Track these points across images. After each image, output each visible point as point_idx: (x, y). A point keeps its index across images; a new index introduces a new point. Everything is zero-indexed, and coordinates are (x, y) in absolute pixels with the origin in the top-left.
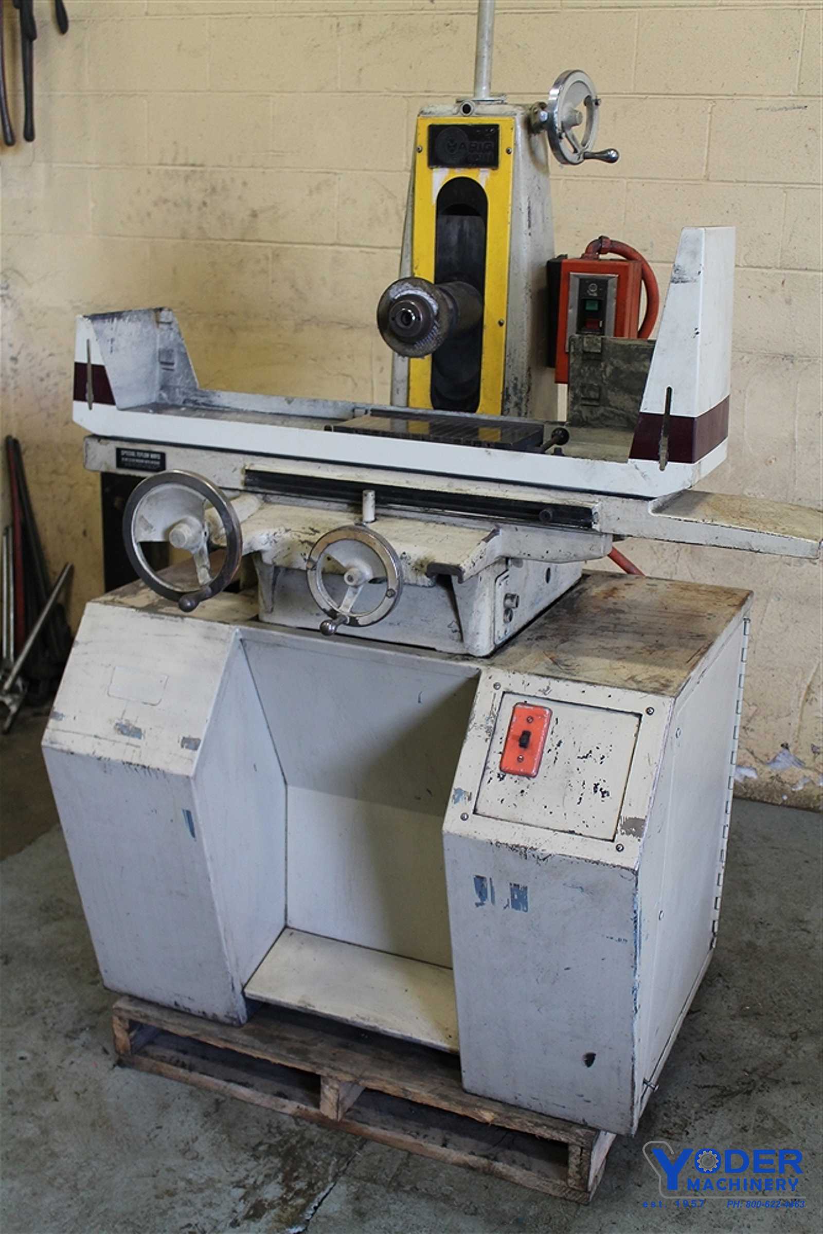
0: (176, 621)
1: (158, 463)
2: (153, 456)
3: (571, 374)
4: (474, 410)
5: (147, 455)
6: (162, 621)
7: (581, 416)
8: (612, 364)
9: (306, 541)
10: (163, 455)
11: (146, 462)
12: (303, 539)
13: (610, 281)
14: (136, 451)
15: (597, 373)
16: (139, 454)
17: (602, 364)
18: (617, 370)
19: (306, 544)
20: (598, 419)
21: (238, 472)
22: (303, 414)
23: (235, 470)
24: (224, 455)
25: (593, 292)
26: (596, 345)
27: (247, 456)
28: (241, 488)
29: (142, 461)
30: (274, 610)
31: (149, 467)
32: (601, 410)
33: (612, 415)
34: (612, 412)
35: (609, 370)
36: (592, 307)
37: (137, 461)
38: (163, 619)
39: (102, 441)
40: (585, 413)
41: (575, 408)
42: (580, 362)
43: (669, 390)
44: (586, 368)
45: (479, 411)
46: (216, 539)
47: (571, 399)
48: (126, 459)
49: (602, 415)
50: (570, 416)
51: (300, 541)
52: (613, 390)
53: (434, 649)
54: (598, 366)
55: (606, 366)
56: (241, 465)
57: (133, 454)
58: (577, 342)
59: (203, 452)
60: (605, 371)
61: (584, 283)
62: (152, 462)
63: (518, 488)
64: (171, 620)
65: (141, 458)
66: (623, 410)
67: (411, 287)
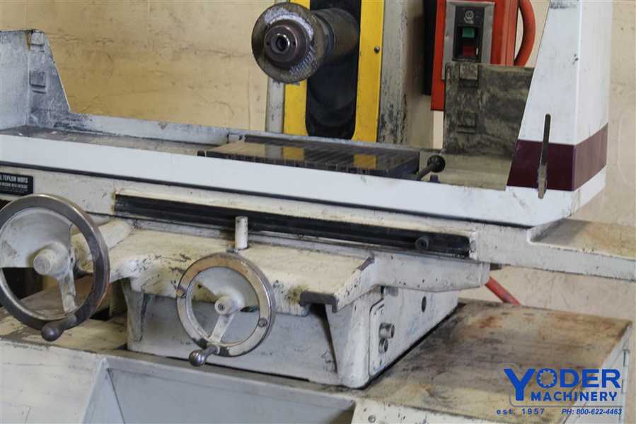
0: (41, 350)
1: (26, 187)
2: (20, 180)
3: (447, 101)
4: (349, 136)
5: (14, 179)
6: (26, 350)
7: (457, 143)
8: (489, 91)
9: (176, 269)
10: (31, 179)
11: (13, 185)
12: (173, 266)
13: (486, 10)
14: (2, 174)
15: (473, 101)
16: (7, 178)
17: (479, 92)
18: (493, 98)
19: (177, 271)
20: (474, 146)
21: (109, 196)
22: (177, 139)
23: (105, 194)
24: (94, 179)
25: (469, 19)
26: (472, 72)
27: (117, 181)
28: (111, 213)
29: (9, 185)
30: (144, 337)
31: (17, 191)
32: (477, 138)
33: (488, 143)
34: (488, 140)
35: (485, 97)
36: (468, 35)
37: (3, 184)
38: (27, 347)
40: (462, 141)
41: (452, 135)
42: (456, 89)
43: (548, 118)
44: (463, 96)
45: (354, 137)
46: (83, 266)
47: (447, 127)
49: (479, 143)
50: (446, 144)
51: (171, 268)
52: (490, 118)
53: (307, 380)
54: (474, 93)
55: (482, 94)
56: (110, 191)
57: (0, 177)
58: (453, 70)
59: (73, 177)
60: (481, 99)
61: (460, 10)
62: (19, 186)
63: (394, 215)
64: (36, 349)
65: (8, 182)
66: (499, 138)
67: (286, 12)
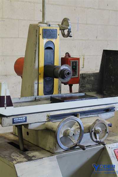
1: (25, 120)
2: (23, 118)
3: (80, 82)
5: (22, 118)
8: (87, 79)
10: (26, 117)
13: (77, 62)
14: (18, 118)
17: (85, 79)
20: (84, 91)
23: (45, 116)
24: (42, 113)
25: (74, 64)
27: (48, 112)
28: (46, 121)
29: (20, 120)
31: (22, 121)
32: (84, 88)
34: (86, 89)
36: (74, 67)
37: (19, 120)
39: (8, 117)
40: (82, 90)
44: (83, 80)
47: (80, 87)
48: (15, 121)
50: (79, 91)
52: (87, 84)
57: (17, 119)
59: (37, 114)
61: (73, 63)
62: (23, 120)
